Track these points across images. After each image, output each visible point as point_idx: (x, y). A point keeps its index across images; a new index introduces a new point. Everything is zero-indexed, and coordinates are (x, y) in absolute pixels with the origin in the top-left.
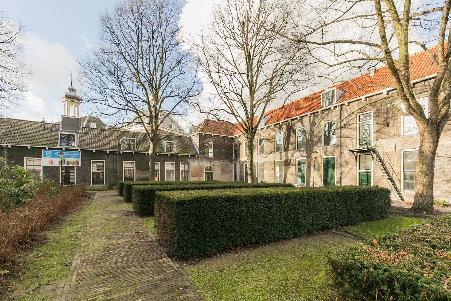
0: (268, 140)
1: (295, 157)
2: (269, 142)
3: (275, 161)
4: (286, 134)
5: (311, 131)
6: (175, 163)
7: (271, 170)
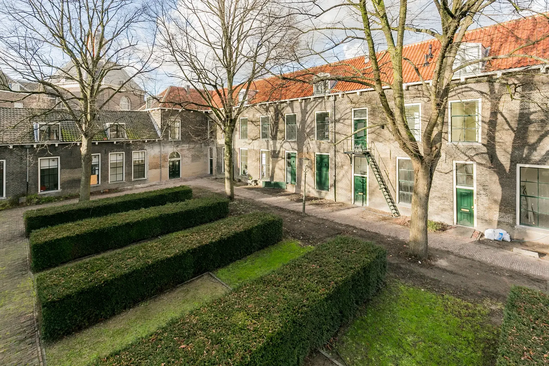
0: (252, 121)
1: (285, 149)
2: (253, 125)
3: (261, 150)
4: (274, 118)
5: (302, 120)
6: (124, 153)
7: (256, 161)
